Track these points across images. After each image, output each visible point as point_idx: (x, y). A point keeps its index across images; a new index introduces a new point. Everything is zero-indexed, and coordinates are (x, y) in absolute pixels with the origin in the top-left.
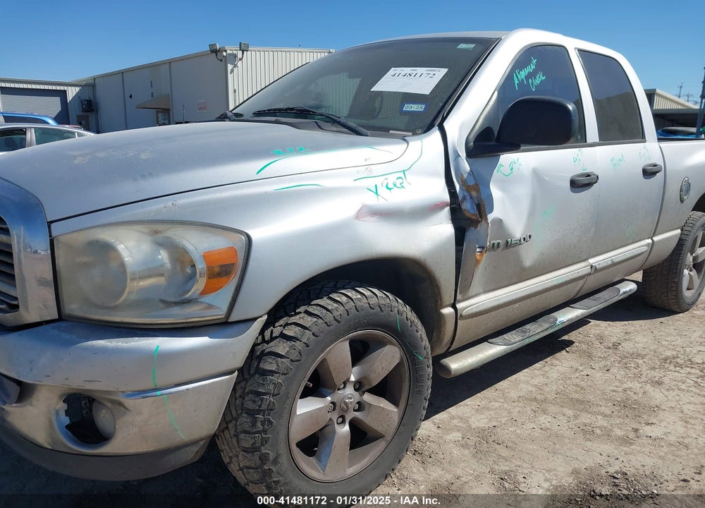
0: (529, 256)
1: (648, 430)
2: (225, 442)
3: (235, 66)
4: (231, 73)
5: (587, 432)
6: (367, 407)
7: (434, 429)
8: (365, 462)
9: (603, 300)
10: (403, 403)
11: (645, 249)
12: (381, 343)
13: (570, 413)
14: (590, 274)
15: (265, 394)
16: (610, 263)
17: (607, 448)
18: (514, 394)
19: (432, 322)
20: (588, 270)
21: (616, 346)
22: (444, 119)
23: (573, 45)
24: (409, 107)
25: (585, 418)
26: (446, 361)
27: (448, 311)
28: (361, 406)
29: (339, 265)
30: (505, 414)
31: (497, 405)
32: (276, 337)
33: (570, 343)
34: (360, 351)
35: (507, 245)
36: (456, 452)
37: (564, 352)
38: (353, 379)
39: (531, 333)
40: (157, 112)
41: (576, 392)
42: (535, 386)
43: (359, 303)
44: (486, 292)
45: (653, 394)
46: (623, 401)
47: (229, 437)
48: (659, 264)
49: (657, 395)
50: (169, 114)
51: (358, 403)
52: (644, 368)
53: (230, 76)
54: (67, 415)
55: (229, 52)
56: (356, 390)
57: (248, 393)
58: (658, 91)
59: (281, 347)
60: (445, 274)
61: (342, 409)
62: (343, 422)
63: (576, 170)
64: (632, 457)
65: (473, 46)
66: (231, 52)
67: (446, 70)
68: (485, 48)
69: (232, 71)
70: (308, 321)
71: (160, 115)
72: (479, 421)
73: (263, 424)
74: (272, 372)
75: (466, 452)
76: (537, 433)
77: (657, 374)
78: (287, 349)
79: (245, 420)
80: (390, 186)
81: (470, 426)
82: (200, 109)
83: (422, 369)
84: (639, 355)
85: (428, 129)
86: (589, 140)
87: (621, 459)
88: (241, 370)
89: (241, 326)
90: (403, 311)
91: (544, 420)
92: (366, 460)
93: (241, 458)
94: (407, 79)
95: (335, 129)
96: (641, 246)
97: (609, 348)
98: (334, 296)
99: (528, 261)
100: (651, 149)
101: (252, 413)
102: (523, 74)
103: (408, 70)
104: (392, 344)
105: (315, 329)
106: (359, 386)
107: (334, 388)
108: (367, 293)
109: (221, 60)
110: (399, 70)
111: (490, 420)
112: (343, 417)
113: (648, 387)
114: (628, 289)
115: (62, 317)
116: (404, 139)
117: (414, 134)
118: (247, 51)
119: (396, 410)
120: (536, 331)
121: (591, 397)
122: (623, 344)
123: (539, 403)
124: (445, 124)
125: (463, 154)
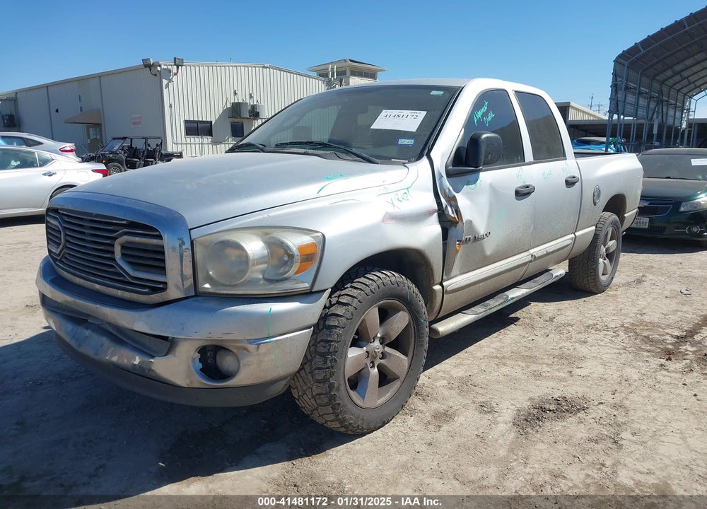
0: (489, 247)
1: (578, 371)
2: (300, 379)
3: (170, 81)
4: (166, 88)
5: (538, 375)
6: (388, 356)
7: (426, 379)
8: (388, 396)
9: (540, 282)
10: (410, 354)
11: (570, 242)
12: (397, 310)
13: (523, 364)
14: (531, 261)
15: (332, 341)
16: (545, 253)
17: (552, 384)
18: (480, 355)
19: (428, 295)
20: (529, 258)
21: (551, 319)
22: (430, 150)
23: (511, 87)
24: (402, 142)
25: (534, 367)
26: (435, 326)
27: (437, 287)
28: (384, 356)
29: (376, 253)
30: (476, 367)
31: (469, 362)
32: (334, 304)
33: (517, 319)
34: (385, 314)
35: (476, 239)
36: (446, 393)
37: (513, 325)
38: (379, 335)
39: (491, 307)
40: (88, 128)
41: (526, 351)
42: (495, 349)
43: (384, 281)
44: (461, 274)
45: (581, 349)
46: (560, 355)
47: (305, 374)
48: (580, 255)
49: (583, 350)
50: (101, 129)
51: (382, 353)
52: (573, 333)
53: (165, 91)
54: (200, 362)
55: (163, 66)
56: (381, 344)
57: (319, 342)
58: (572, 104)
59: (340, 310)
60: (436, 260)
61: (373, 356)
62: (373, 366)
63: (519, 184)
64: (568, 388)
65: (442, 93)
66: (165, 67)
67: (425, 112)
68: (452, 94)
69: (167, 86)
70: (355, 293)
71: (91, 130)
72: (459, 373)
73: (331, 361)
74: (335, 327)
75: (453, 392)
76: (501, 378)
77: (583, 337)
78: (344, 311)
79: (318, 360)
80: (401, 199)
81: (452, 376)
82: (134, 123)
83: (423, 328)
84: (569, 325)
85: (419, 157)
86: (527, 160)
87: (561, 389)
88: (316, 326)
89: (317, 295)
90: (410, 287)
91: (504, 370)
92: (388, 394)
93: (314, 388)
94: (396, 119)
95: (350, 158)
96: (567, 240)
97: (547, 321)
98: (368, 276)
99: (488, 252)
100: (569, 165)
101: (323, 355)
102: (480, 114)
103: (396, 112)
104: (404, 311)
105: (360, 298)
106: (382, 341)
107: (369, 341)
108: (389, 274)
109: (156, 75)
110: (389, 112)
111: (466, 372)
112: (372, 362)
113: (577, 345)
114: (558, 274)
115: (198, 294)
116: (404, 164)
117: (410, 162)
118: (182, 66)
119: (406, 359)
120: (494, 305)
121: (537, 354)
122: (557, 318)
123: (500, 359)
124: (432, 154)
125: (444, 175)
